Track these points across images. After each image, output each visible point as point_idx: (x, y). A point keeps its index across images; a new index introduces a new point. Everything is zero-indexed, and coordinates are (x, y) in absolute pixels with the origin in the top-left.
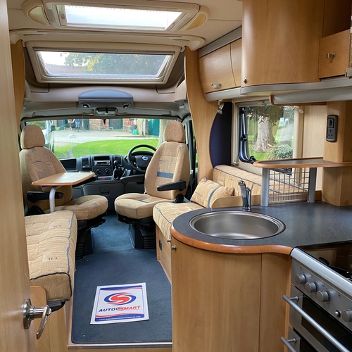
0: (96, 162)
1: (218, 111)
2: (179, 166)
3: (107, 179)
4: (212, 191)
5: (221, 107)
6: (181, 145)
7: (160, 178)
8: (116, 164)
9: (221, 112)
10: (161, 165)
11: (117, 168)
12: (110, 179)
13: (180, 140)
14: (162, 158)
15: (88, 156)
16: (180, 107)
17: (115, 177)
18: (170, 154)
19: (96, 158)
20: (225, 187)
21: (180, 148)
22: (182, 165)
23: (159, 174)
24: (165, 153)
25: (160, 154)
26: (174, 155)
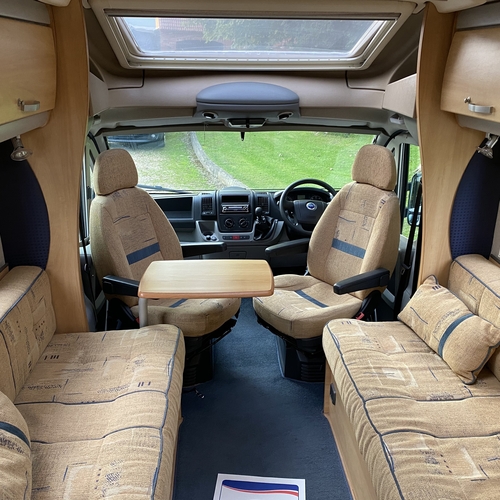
0: (224, 207)
1: (483, 150)
2: (379, 239)
3: (243, 238)
4: (450, 320)
5: (491, 144)
6: (385, 196)
7: (338, 253)
8: (260, 214)
9: (490, 154)
10: (341, 227)
11: (260, 219)
12: (248, 237)
13: (385, 186)
14: (346, 214)
15: (212, 194)
16: (393, 120)
17: (256, 235)
18: (362, 210)
19: (227, 199)
20: (484, 323)
21: (383, 202)
22: (384, 238)
23: (336, 243)
24: (350, 204)
25: (341, 206)
26: (369, 214)
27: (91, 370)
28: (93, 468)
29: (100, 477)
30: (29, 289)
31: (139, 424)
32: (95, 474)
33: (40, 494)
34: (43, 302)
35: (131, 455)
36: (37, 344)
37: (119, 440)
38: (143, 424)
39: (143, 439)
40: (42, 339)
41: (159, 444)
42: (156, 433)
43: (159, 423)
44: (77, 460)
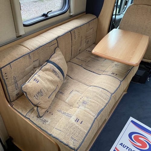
27: (99, 61)
28: (81, 95)
29: (81, 100)
30: (89, 22)
31: (104, 88)
32: (80, 98)
33: (60, 94)
34: (92, 29)
35: (95, 98)
36: (85, 44)
37: (94, 90)
38: (106, 89)
39: (103, 94)
40: (88, 43)
41: (108, 100)
42: (109, 95)
43: (113, 92)
44: (78, 89)
